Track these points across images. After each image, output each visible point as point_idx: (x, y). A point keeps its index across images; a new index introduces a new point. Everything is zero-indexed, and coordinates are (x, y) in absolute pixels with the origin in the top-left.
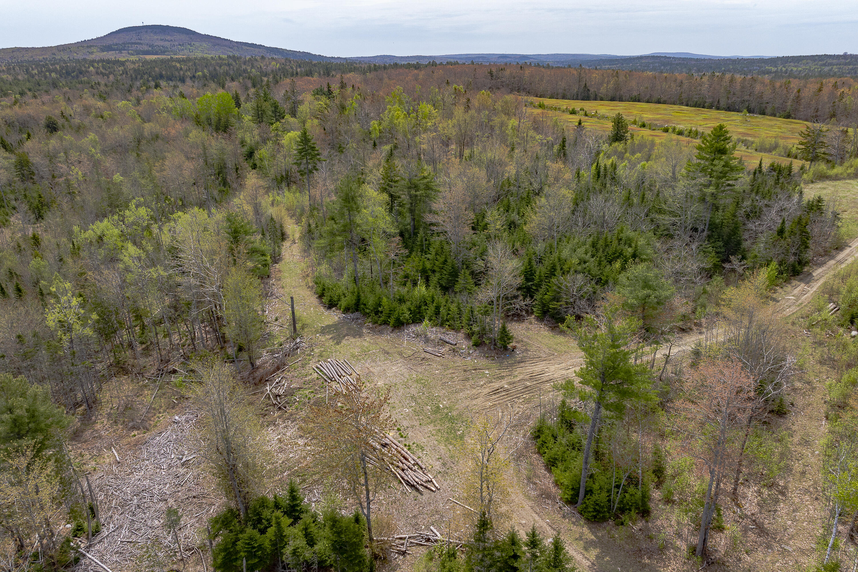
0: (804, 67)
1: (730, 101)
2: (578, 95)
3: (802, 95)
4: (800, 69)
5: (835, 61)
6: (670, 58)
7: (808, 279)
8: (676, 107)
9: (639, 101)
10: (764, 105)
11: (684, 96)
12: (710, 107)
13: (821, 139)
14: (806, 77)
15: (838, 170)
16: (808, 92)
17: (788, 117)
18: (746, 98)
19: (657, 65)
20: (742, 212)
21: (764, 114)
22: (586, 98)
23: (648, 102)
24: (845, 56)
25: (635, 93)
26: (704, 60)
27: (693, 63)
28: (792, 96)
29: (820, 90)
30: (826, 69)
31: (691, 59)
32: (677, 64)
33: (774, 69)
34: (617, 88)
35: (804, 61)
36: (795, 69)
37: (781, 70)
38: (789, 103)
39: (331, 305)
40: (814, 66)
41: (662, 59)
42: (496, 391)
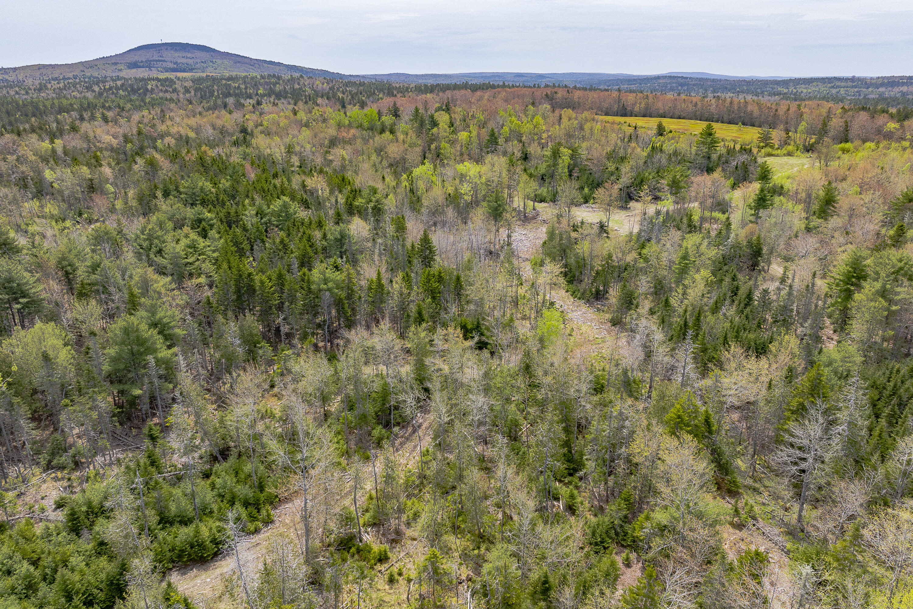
0: (814, 89)
2: (617, 112)
3: (778, 113)
4: (810, 91)
5: (843, 84)
6: (686, 78)
8: (693, 121)
9: (665, 117)
11: (698, 113)
12: (717, 121)
16: (782, 111)
18: (742, 114)
19: (674, 85)
21: (754, 126)
22: (624, 115)
23: (671, 118)
24: (853, 79)
25: (661, 111)
26: (720, 80)
27: (709, 83)
30: (834, 91)
31: (707, 80)
32: (694, 85)
33: (785, 91)
34: (647, 107)
35: (815, 84)
36: (805, 91)
37: (792, 91)
39: (541, 201)
40: (823, 89)
41: (679, 79)
42: (628, 216)
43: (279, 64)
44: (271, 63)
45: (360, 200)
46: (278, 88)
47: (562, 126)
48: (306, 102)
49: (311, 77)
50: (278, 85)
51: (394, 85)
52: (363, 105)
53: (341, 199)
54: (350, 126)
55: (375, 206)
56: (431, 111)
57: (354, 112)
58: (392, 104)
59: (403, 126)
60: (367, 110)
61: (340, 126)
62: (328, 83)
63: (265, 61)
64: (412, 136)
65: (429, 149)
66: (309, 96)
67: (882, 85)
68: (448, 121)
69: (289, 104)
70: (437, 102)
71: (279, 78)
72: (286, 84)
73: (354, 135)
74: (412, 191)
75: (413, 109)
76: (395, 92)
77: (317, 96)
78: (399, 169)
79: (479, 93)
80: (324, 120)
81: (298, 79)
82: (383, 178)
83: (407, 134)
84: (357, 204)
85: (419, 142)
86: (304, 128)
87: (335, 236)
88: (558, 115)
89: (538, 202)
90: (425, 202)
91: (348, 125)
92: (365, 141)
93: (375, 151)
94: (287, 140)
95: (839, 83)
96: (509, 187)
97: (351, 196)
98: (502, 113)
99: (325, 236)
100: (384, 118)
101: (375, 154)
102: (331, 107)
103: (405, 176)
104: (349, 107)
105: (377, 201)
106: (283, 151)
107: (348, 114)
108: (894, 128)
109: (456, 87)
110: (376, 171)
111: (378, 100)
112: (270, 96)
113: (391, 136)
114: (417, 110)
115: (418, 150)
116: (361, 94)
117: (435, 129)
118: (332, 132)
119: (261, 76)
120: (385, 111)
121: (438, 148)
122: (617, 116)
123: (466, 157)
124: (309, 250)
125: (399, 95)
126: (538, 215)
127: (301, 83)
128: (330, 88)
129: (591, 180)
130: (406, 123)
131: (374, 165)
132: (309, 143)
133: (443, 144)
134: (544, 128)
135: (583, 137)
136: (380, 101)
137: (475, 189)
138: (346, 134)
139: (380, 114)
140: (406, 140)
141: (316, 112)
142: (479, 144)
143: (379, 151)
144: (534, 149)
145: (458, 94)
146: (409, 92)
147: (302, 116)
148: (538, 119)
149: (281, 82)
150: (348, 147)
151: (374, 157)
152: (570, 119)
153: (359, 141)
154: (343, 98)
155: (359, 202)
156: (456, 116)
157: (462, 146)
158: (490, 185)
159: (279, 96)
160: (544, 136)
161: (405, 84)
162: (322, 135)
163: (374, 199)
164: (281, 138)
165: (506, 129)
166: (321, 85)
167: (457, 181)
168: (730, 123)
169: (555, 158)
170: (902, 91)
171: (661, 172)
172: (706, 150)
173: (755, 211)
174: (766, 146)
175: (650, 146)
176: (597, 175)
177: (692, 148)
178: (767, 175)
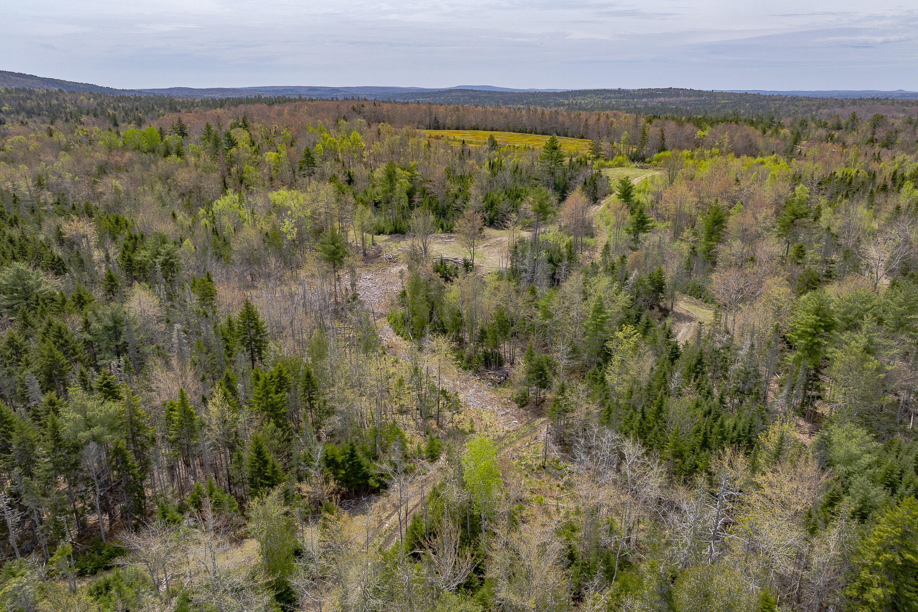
0: (590, 100)
1: (543, 128)
2: (430, 125)
3: (589, 123)
4: (587, 101)
5: (612, 95)
6: (476, 91)
7: (599, 204)
8: (507, 133)
9: (478, 129)
10: (566, 130)
11: (510, 125)
12: (531, 132)
13: (600, 146)
14: (592, 109)
15: (610, 163)
16: (592, 120)
17: (582, 137)
18: (554, 125)
20: (567, 178)
21: (567, 136)
22: (437, 128)
23: (484, 130)
24: (619, 91)
25: (473, 124)
26: (507, 93)
27: (499, 96)
28: (583, 124)
29: (599, 120)
30: (607, 102)
31: (495, 92)
32: (485, 97)
33: (566, 102)
34: (459, 120)
35: (589, 95)
36: (583, 102)
37: (572, 102)
38: (581, 129)
39: (379, 233)
40: (597, 100)
41: (470, 93)
42: (486, 246)
43: (31, 77)
44: (20, 75)
45: (143, 253)
46: (29, 104)
48: (67, 120)
49: (74, 92)
50: (29, 101)
51: (176, 99)
52: (140, 123)
53: (115, 253)
54: (125, 148)
55: (166, 260)
56: (226, 128)
57: (128, 132)
58: (176, 121)
59: (191, 146)
60: (145, 128)
61: (110, 148)
62: (95, 98)
63: (12, 74)
64: (206, 158)
65: (230, 174)
66: (71, 113)
67: (644, 96)
68: (249, 139)
69: (44, 122)
70: (230, 118)
71: (31, 92)
72: (41, 99)
73: (131, 160)
74: (215, 232)
75: (204, 127)
76: (179, 108)
77: (82, 113)
78: (194, 201)
79: (276, 107)
80: (91, 142)
81: (56, 93)
82: (174, 215)
83: (199, 156)
84: (139, 258)
85: (216, 166)
86: (62, 153)
87: (104, 323)
88: (376, 130)
89: (376, 234)
90: (235, 246)
91: (123, 147)
92: (146, 166)
93: (160, 179)
94: (39, 169)
95: (609, 95)
96: (340, 220)
97: (130, 244)
98: (311, 129)
99: (87, 324)
100: (167, 138)
101: (160, 182)
102: (99, 126)
103: (202, 211)
104: (122, 125)
105: (168, 254)
106: (30, 184)
107: (121, 133)
108: (704, 135)
109: (249, 101)
110: (164, 205)
111: (159, 116)
112: (18, 113)
113: (179, 159)
114: (208, 127)
115: (216, 175)
116: (137, 109)
117: (234, 150)
118: (101, 156)
119: (6, 89)
120: (168, 129)
121: (240, 172)
122: (430, 129)
123: (277, 182)
124: (59, 354)
125: (183, 111)
126: (380, 252)
127: (61, 99)
128: (98, 104)
129: (434, 205)
130: (197, 143)
131: (160, 197)
132: (69, 171)
133: (246, 167)
134: (363, 144)
136: (161, 117)
137: (299, 224)
138: (119, 159)
139: (162, 133)
140: (198, 163)
141: (80, 132)
142: (292, 165)
143: (165, 178)
144: (358, 170)
145: (253, 108)
146: (195, 107)
147: (60, 137)
148: (355, 134)
149: (34, 97)
150: (124, 176)
151: (158, 187)
152: (390, 134)
153: (137, 166)
154: (114, 115)
155: (142, 255)
156: (257, 133)
157: (270, 169)
158: (316, 219)
159: (30, 113)
160: (365, 154)
161: (189, 99)
162: (87, 161)
163: (163, 251)
164: (30, 165)
165: (319, 146)
166: (86, 101)
167: (274, 216)
168: (543, 133)
169: (391, 181)
170: (661, 102)
171: (509, 192)
172: (553, 166)
173: (635, 235)
174: (598, 157)
175: (488, 163)
176: (439, 199)
177: (535, 163)
178: (630, 193)
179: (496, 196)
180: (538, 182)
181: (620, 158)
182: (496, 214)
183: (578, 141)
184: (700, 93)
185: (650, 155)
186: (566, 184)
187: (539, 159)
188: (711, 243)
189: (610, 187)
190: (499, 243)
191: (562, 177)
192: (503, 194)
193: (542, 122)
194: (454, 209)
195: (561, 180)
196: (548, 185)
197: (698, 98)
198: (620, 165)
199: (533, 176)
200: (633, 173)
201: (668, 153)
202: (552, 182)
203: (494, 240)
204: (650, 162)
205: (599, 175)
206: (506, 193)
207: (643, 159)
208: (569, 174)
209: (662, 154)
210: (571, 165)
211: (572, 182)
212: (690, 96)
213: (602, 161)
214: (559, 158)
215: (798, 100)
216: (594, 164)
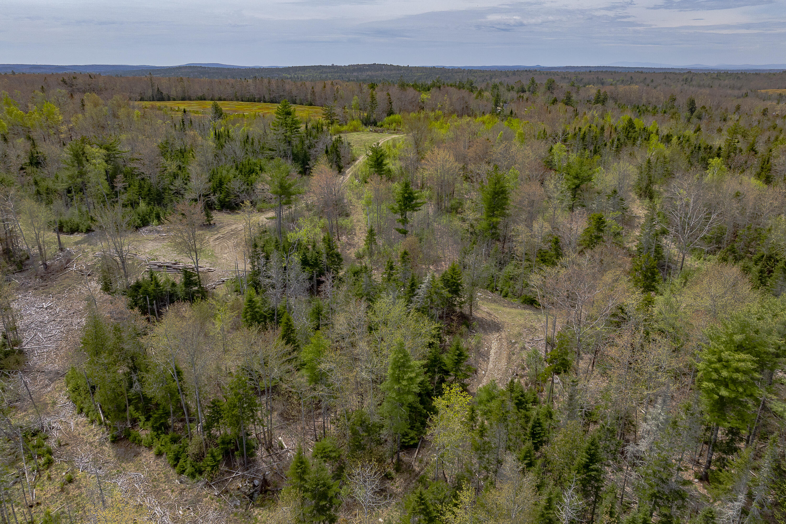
1: (272, 97)
2: (153, 97)
3: (316, 90)
4: (306, 76)
5: (327, 70)
7: (345, 173)
8: (235, 102)
9: (205, 100)
10: (294, 98)
12: (259, 101)
13: (333, 111)
14: (313, 80)
15: (345, 128)
16: (318, 89)
17: (311, 105)
18: (282, 94)
19: (196, 74)
20: (306, 146)
21: (295, 104)
22: (162, 99)
23: (210, 100)
24: (333, 67)
25: (200, 94)
27: (226, 71)
28: (309, 91)
29: (325, 87)
30: (324, 76)
31: (223, 69)
32: (213, 73)
33: (288, 76)
34: (185, 91)
36: (303, 76)
37: (294, 76)
38: (309, 96)
39: (72, 231)
40: (315, 74)
41: (199, 69)
42: (217, 239)
47: (87, 115)
67: (354, 71)
88: (79, 101)
108: (427, 99)
122: (153, 100)
129: (146, 189)
134: (61, 118)
135: (120, 126)
144: (48, 149)
148: (50, 106)
152: (96, 105)
160: (64, 128)
168: (272, 102)
169: (80, 163)
170: (368, 75)
171: (240, 166)
172: (289, 133)
173: (402, 215)
174: (332, 123)
175: (212, 133)
176: (154, 180)
177: (268, 131)
178: (382, 161)
179: (224, 172)
180: (273, 153)
181: (355, 122)
182: (228, 194)
183: (307, 108)
184: (398, 68)
185: (381, 120)
186: (305, 153)
187: (272, 127)
188: (494, 219)
189: (352, 154)
190: (235, 233)
191: (300, 146)
192: (233, 170)
193: (269, 90)
194: (172, 192)
195: (299, 149)
196: (285, 156)
197: (398, 72)
198: (355, 130)
199: (267, 146)
200: (371, 138)
201: (397, 117)
202: (289, 152)
203: (228, 229)
204: (382, 126)
205: (339, 140)
206: (237, 168)
207: (374, 123)
208: (307, 142)
209: (392, 117)
210: (309, 134)
211: (312, 151)
212: (391, 70)
213: (338, 126)
214: (294, 126)
215: (474, 72)
216: (329, 130)
